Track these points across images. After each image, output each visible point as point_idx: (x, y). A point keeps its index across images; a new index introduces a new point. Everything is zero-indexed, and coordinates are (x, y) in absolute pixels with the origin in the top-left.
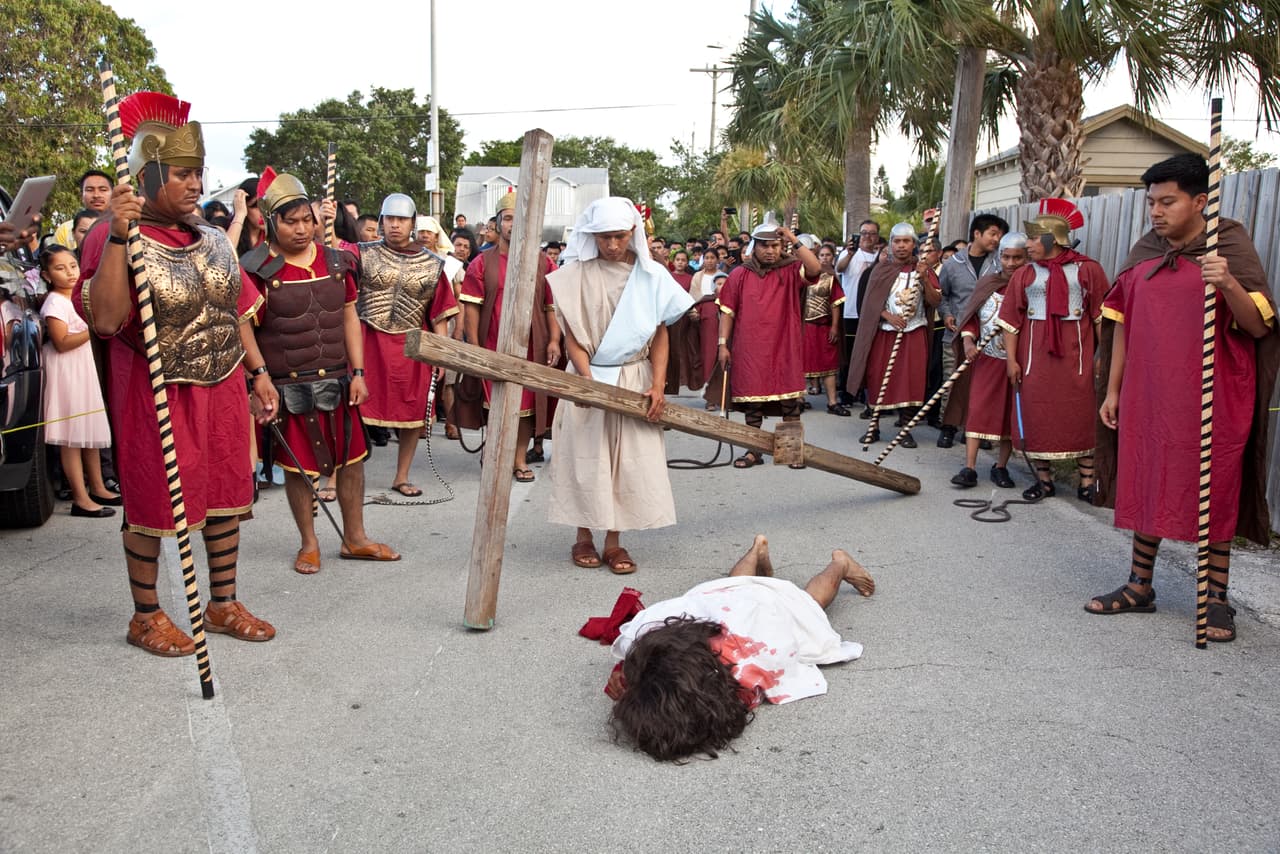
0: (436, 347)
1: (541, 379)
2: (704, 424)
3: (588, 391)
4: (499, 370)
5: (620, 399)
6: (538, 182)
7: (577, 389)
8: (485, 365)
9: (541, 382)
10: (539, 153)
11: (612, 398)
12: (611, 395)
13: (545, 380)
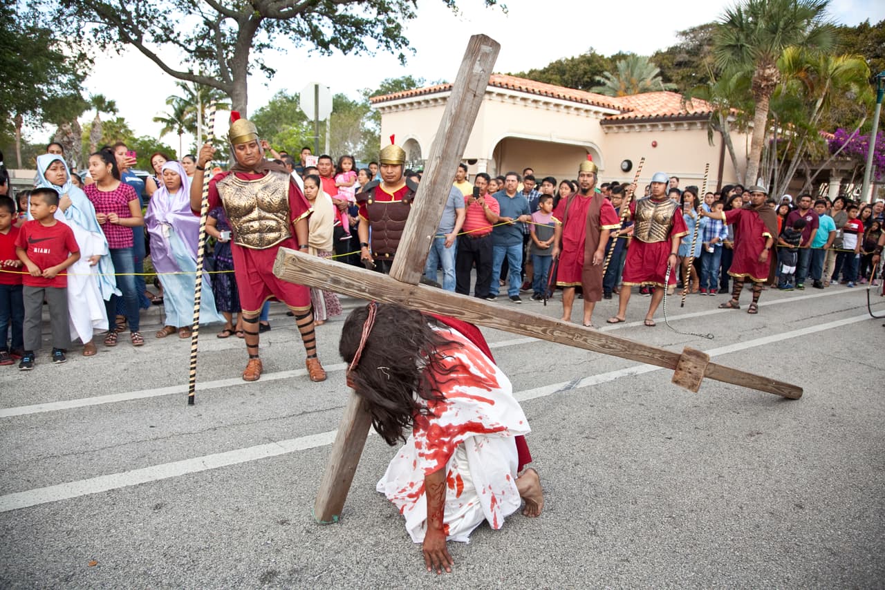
0: (303, 271)
1: (432, 305)
2: (610, 348)
3: (486, 317)
4: (381, 296)
5: (522, 325)
6: (470, 97)
7: (474, 315)
8: (364, 291)
9: (432, 308)
10: (478, 62)
11: (514, 324)
12: (512, 321)
13: (437, 306)
